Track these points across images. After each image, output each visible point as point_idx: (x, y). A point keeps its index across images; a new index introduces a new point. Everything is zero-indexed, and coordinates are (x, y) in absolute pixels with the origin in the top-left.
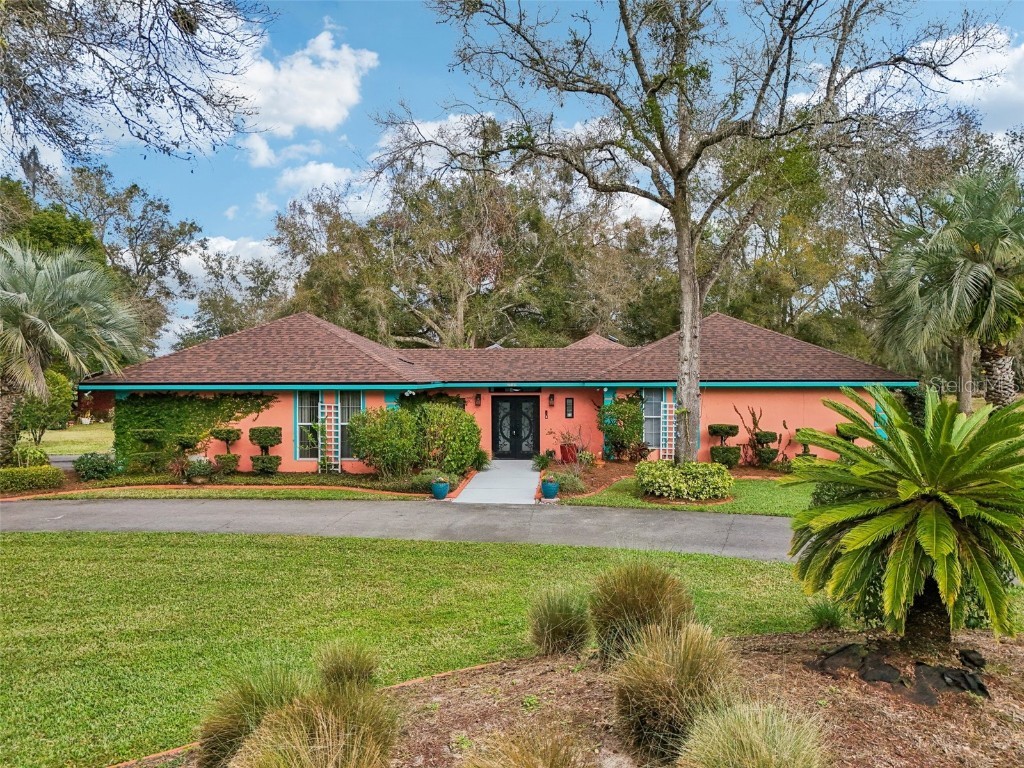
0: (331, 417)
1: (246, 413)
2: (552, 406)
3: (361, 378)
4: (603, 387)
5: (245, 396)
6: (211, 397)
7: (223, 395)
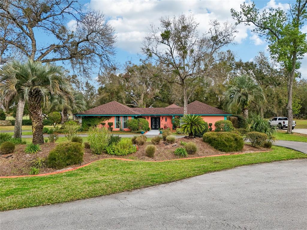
0: (122, 121)
1: (106, 120)
2: (163, 119)
3: (127, 114)
4: (172, 116)
5: (106, 117)
6: (100, 117)
7: (102, 117)
